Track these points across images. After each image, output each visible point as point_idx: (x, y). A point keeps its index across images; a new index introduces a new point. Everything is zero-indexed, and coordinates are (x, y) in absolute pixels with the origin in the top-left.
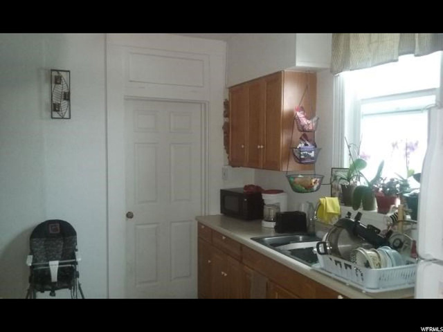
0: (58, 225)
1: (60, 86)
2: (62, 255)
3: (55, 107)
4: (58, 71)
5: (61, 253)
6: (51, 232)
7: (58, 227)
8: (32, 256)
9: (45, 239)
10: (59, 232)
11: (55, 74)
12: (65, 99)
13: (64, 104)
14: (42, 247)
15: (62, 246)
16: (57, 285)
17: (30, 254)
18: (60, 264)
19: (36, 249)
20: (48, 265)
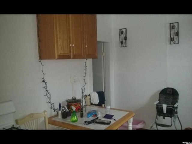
0: (171, 90)
1: (174, 30)
2: (172, 103)
3: (172, 39)
4: (173, 23)
5: (171, 102)
6: (168, 93)
7: (171, 91)
8: (159, 101)
9: (165, 95)
10: (171, 93)
11: (172, 25)
12: (176, 35)
13: (176, 37)
14: (164, 98)
15: (172, 99)
16: (166, 114)
17: (158, 100)
18: (167, 106)
19: (161, 99)
20: (162, 106)
